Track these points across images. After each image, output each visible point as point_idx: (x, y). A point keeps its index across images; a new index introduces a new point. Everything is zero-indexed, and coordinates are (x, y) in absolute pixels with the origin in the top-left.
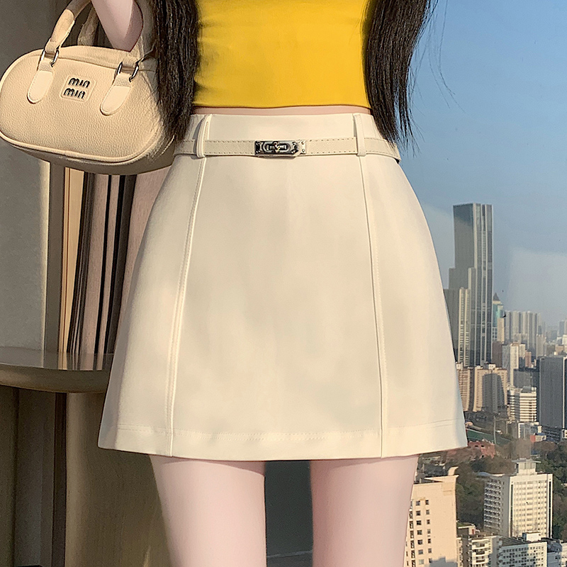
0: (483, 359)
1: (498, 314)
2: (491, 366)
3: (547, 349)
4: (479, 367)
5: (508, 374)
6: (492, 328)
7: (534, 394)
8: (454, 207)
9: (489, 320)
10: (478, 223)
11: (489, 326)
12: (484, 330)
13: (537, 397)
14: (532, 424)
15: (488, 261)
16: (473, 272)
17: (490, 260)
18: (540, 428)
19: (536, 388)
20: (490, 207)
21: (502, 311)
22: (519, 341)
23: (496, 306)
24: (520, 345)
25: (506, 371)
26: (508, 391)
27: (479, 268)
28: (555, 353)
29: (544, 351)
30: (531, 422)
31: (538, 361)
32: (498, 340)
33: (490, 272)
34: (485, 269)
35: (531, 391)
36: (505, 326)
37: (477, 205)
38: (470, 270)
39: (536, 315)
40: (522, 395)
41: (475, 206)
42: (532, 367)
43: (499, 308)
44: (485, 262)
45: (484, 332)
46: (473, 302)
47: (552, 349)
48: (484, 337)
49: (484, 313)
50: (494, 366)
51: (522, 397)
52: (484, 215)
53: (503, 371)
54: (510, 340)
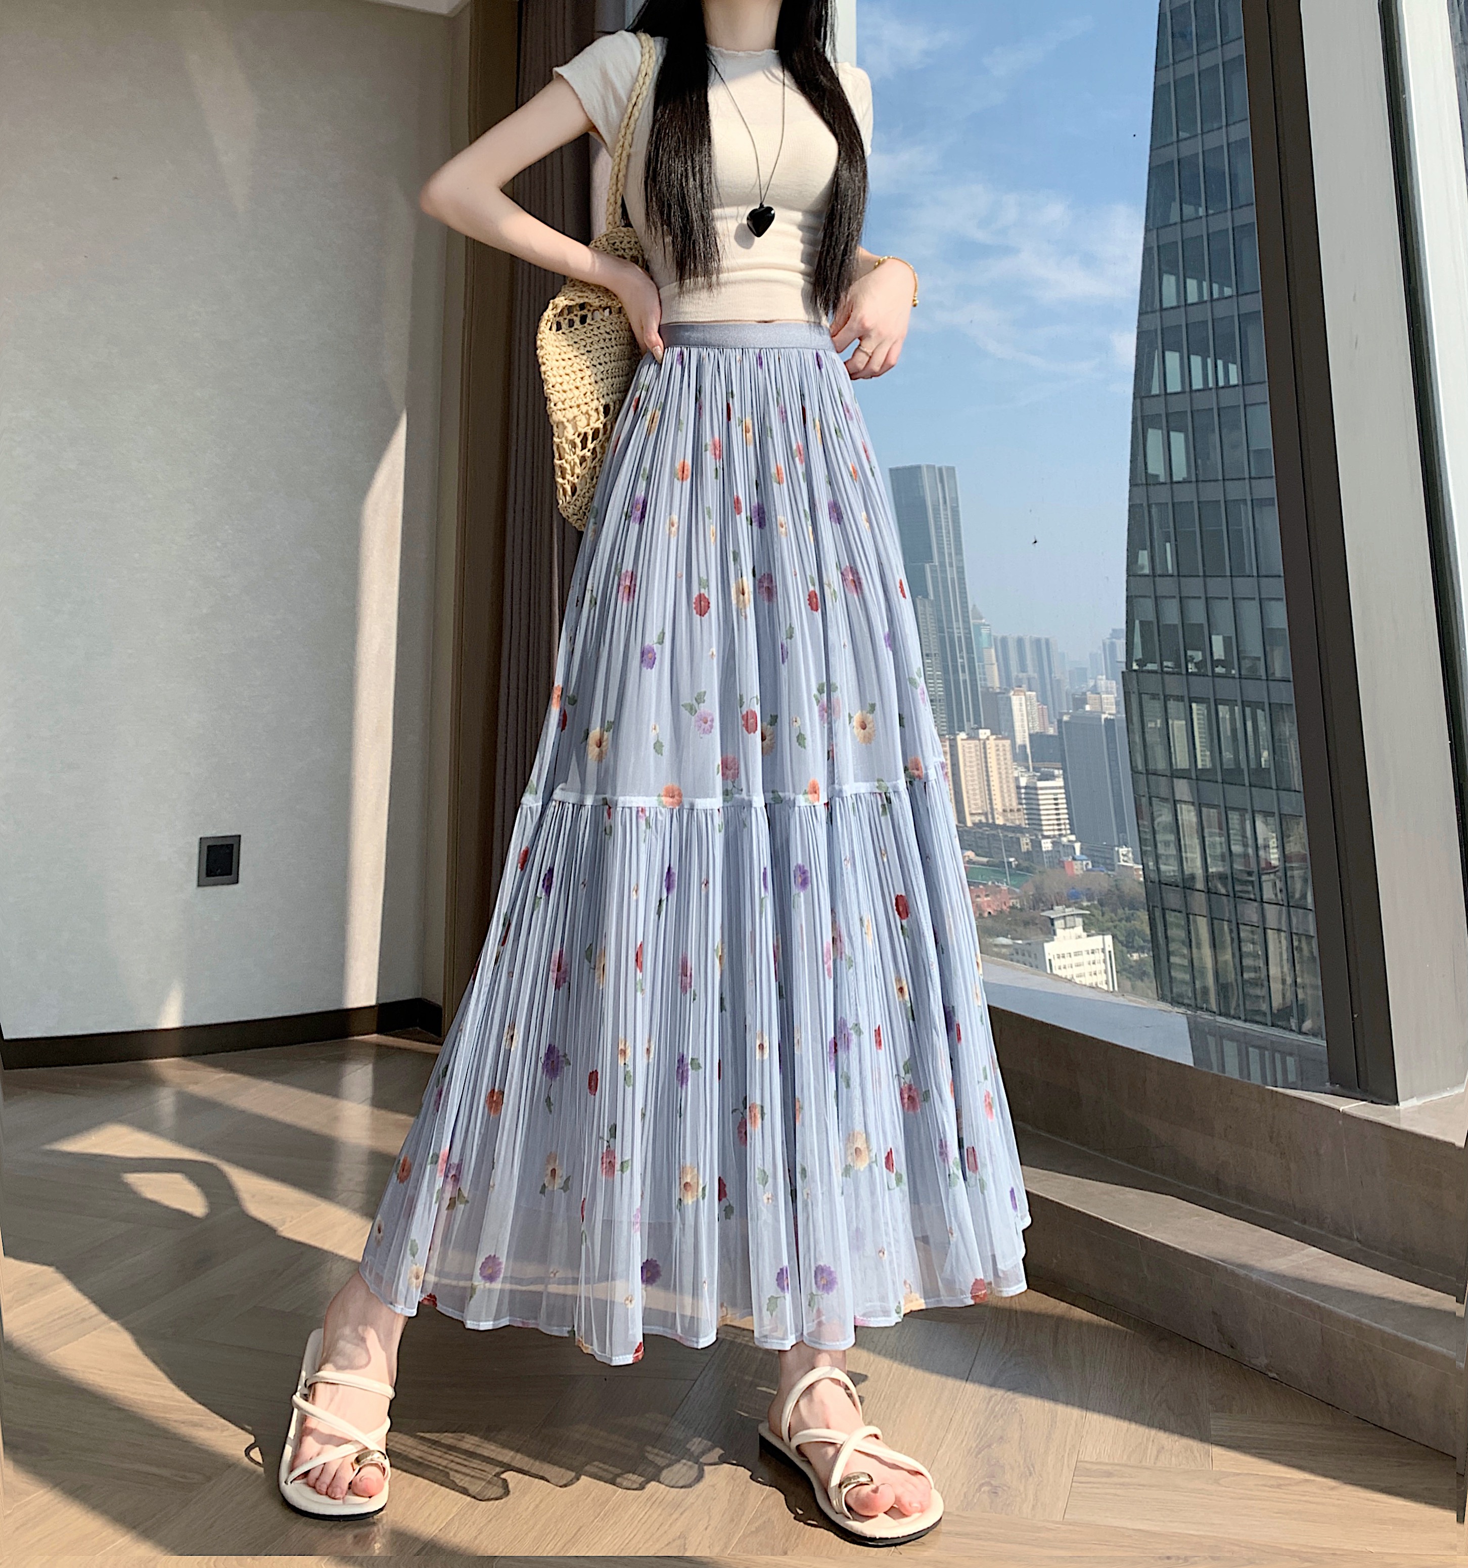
0: (969, 720)
1: (983, 640)
2: (984, 733)
3: (1074, 700)
4: (963, 735)
5: (1014, 747)
6: (977, 664)
7: (1060, 782)
8: (891, 470)
9: (970, 650)
10: (933, 493)
11: (971, 661)
12: (963, 667)
13: (1066, 787)
14: (1064, 840)
15: (956, 554)
16: (933, 571)
17: (959, 551)
18: (1077, 846)
19: (1061, 772)
20: (951, 470)
21: (988, 635)
22: (1025, 687)
23: (978, 627)
24: (1028, 693)
25: (1009, 743)
26: (1017, 779)
27: (942, 564)
28: (1088, 708)
29: (1068, 704)
30: (1060, 835)
31: (1059, 722)
32: (989, 685)
33: (961, 571)
34: (951, 565)
35: (1052, 777)
36: (998, 662)
37: (928, 467)
38: (927, 566)
39: (1047, 642)
40: (1040, 784)
41: (925, 469)
42: (1051, 731)
43: (984, 631)
44: (950, 554)
45: (963, 671)
46: (940, 621)
47: (1080, 701)
48: (965, 681)
49: (960, 638)
50: (988, 732)
51: (1042, 789)
52: (942, 482)
53: (1003, 741)
54: (1009, 684)
